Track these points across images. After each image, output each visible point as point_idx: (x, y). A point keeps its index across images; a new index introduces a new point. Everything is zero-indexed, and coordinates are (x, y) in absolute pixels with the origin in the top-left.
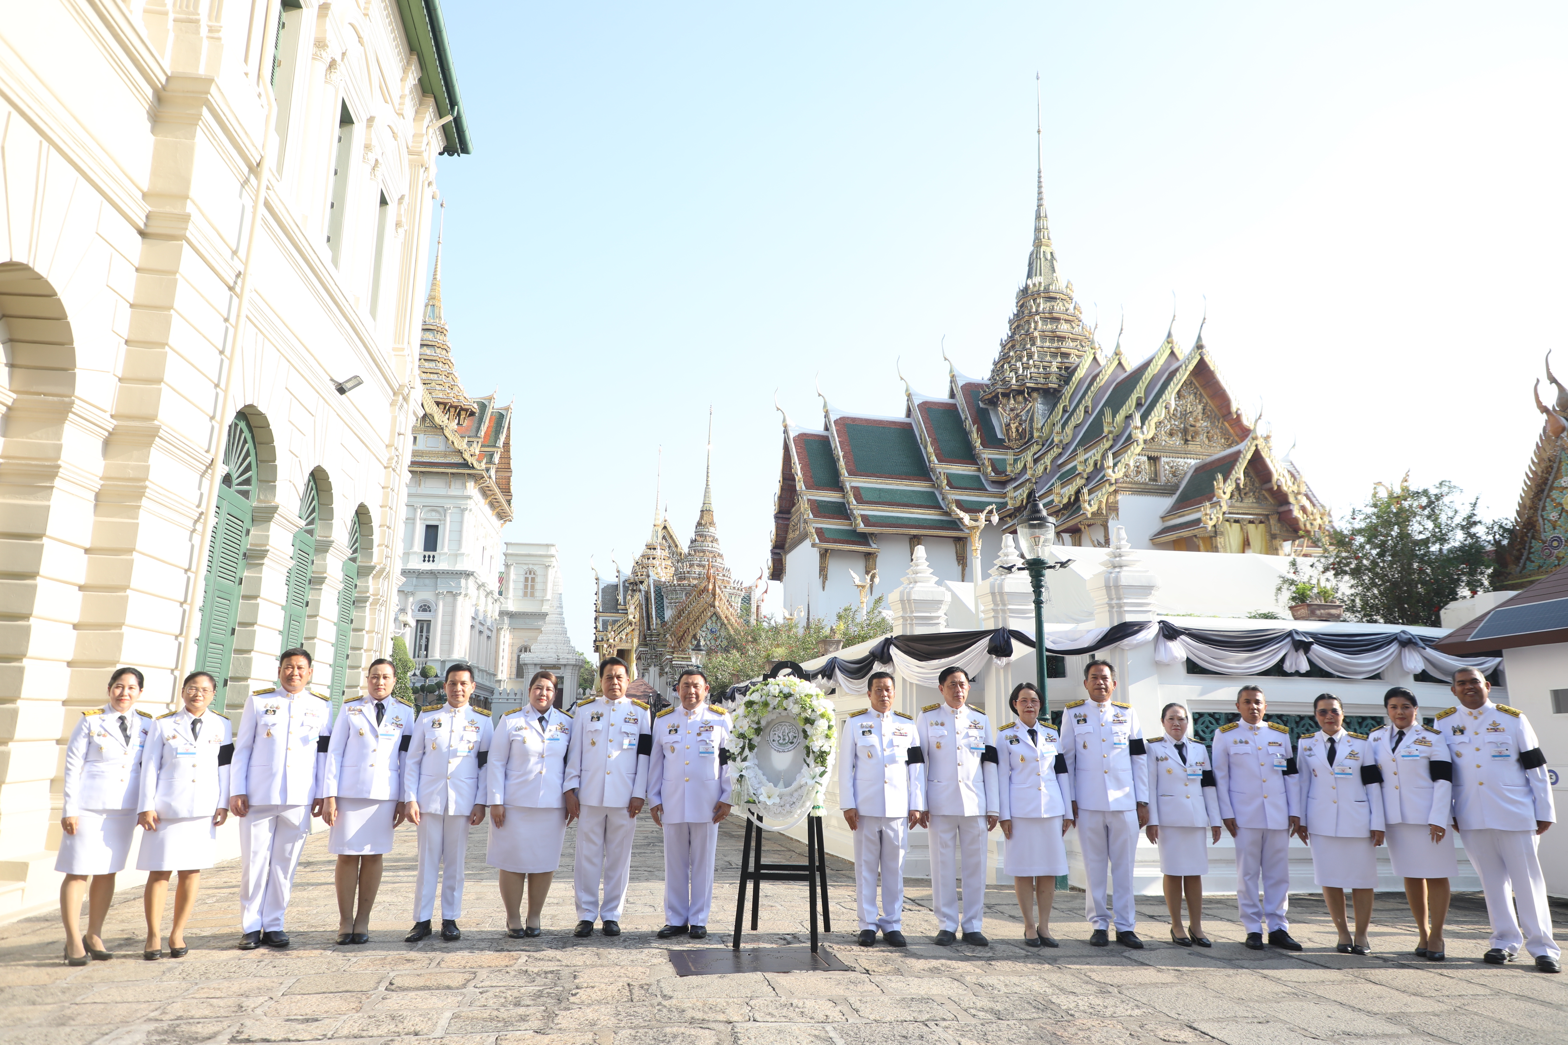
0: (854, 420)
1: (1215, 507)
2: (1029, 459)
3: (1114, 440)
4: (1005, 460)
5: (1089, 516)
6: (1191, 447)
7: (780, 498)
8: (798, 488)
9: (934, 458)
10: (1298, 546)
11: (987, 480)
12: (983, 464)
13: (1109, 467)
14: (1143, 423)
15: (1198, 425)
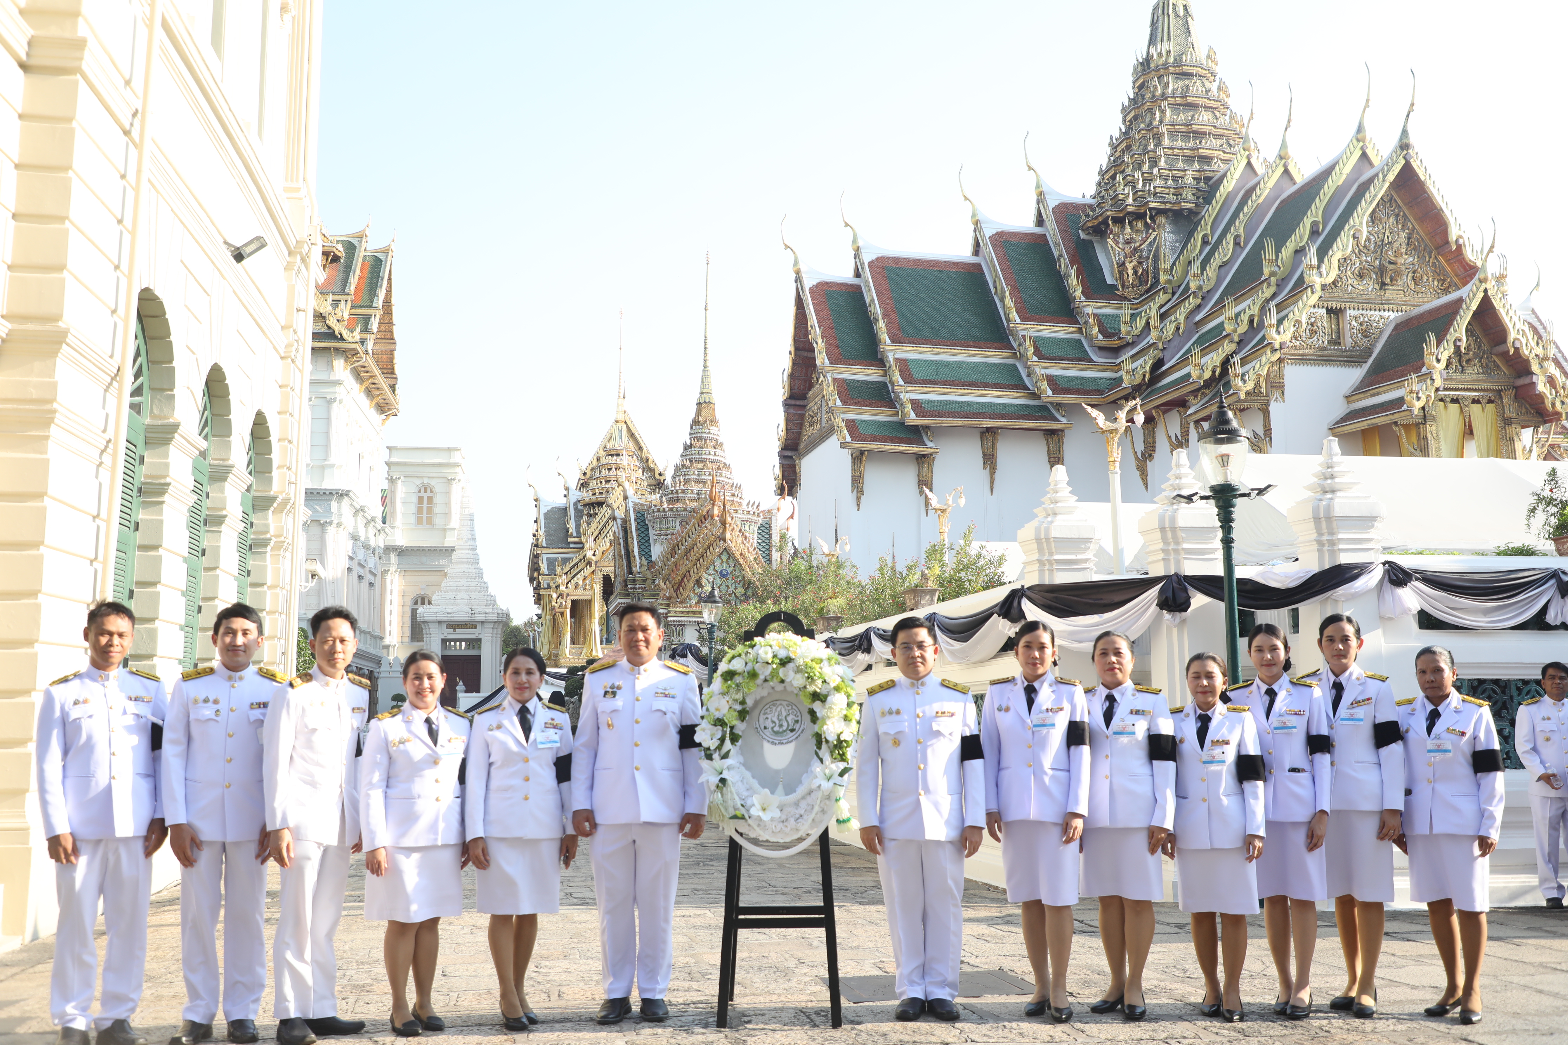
0: (896, 260)
1: (1425, 380)
2: (1153, 313)
3: (1278, 285)
4: (1117, 316)
5: (1242, 396)
6: (1389, 294)
7: (792, 376)
8: (818, 363)
9: (1014, 315)
10: (1543, 433)
11: (1091, 346)
12: (1086, 322)
13: (1270, 326)
14: (1321, 261)
15: (1400, 261)
